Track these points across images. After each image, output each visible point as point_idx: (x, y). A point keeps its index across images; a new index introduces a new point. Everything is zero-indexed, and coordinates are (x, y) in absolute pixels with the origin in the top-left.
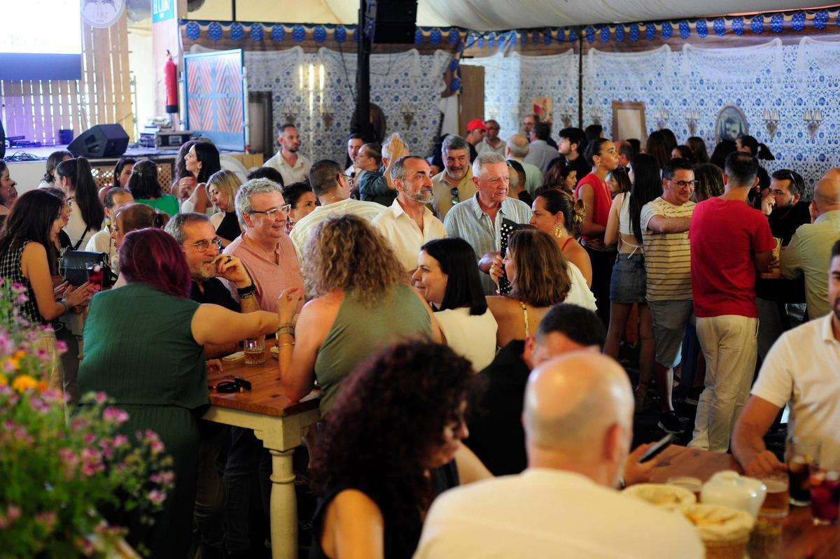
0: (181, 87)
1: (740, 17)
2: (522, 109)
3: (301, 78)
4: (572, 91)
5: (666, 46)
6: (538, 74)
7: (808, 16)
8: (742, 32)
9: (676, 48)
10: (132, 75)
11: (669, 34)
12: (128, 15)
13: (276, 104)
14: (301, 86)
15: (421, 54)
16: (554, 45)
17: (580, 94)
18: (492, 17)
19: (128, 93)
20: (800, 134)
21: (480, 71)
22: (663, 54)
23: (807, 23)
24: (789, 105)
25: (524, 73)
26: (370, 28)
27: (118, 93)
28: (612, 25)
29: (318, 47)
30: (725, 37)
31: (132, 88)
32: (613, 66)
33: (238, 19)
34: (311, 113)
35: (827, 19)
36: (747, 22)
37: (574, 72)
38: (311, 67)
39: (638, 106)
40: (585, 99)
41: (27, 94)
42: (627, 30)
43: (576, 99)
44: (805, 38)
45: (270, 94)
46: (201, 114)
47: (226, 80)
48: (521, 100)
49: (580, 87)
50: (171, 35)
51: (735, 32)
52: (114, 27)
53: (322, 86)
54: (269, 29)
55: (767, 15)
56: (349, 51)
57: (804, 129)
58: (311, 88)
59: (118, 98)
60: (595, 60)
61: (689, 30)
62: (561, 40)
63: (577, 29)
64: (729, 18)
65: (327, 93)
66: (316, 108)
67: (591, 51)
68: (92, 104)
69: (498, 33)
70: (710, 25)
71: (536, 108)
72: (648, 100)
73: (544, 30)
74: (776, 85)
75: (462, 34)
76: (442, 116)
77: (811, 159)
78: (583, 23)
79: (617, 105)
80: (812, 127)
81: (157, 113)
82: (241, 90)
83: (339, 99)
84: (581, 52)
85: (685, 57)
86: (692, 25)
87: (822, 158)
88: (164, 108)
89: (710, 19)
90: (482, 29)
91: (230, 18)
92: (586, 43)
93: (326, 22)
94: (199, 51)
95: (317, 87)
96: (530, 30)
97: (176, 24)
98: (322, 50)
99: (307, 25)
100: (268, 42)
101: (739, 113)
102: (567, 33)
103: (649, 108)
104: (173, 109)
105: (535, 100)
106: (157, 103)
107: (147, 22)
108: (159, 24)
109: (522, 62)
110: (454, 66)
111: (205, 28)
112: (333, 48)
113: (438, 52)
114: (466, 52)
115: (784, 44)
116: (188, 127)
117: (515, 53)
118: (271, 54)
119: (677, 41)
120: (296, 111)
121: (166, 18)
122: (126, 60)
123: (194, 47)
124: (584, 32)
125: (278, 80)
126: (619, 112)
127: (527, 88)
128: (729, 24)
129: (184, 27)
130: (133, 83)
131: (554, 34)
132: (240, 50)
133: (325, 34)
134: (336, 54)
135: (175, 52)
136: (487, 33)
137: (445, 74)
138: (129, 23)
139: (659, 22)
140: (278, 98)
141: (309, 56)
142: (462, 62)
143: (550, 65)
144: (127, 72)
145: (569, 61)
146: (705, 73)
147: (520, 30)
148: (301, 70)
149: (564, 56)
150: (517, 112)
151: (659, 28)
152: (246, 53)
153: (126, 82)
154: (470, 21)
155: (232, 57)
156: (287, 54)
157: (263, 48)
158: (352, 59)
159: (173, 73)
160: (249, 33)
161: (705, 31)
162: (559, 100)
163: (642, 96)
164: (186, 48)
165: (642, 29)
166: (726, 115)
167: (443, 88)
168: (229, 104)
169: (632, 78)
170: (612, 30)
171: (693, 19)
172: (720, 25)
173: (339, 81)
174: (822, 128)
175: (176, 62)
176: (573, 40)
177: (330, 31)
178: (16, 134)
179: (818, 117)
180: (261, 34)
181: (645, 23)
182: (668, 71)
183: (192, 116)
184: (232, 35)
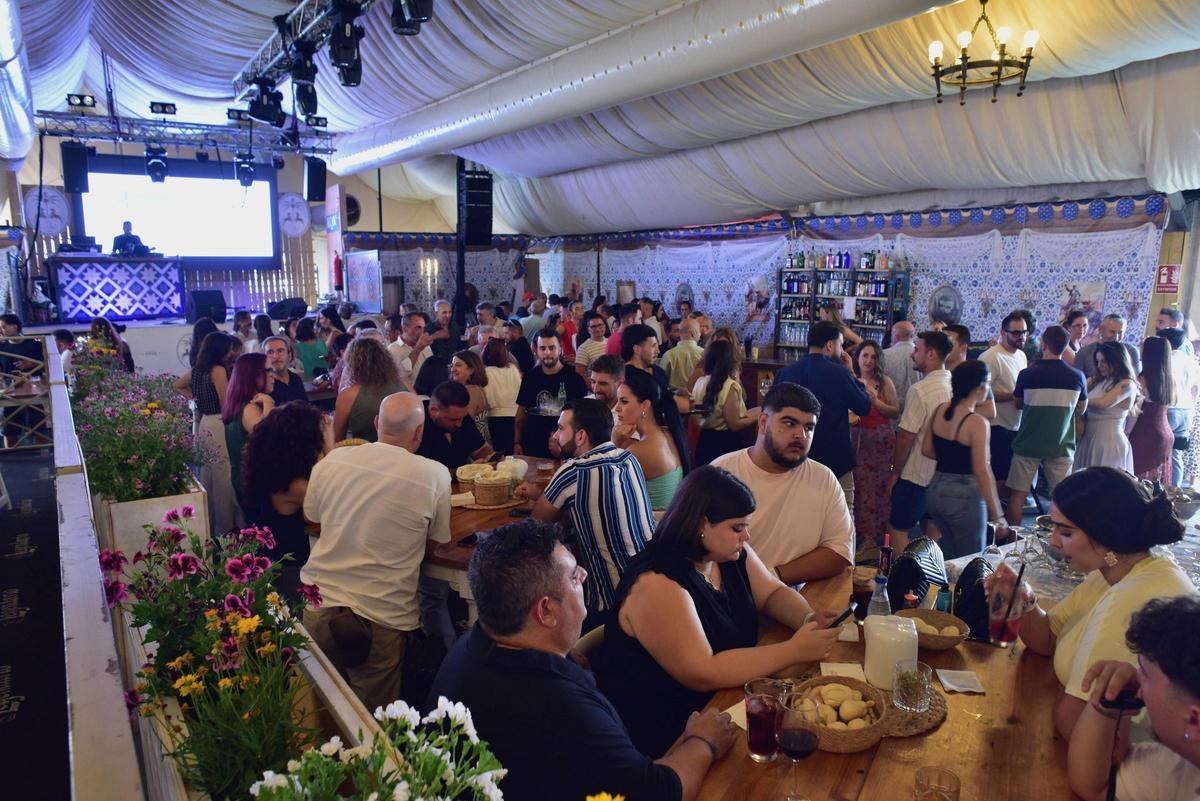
0: (344, 274)
1: (688, 229)
2: (565, 285)
3: (422, 267)
4: (594, 275)
5: (647, 246)
6: (574, 264)
7: (725, 229)
8: (689, 238)
9: (653, 248)
10: (315, 267)
11: (649, 239)
12: (313, 228)
13: (407, 284)
14: (422, 273)
15: (500, 251)
16: (584, 245)
17: (599, 276)
18: (543, 229)
19: (313, 278)
20: (722, 301)
21: (537, 262)
22: (645, 252)
23: (724, 233)
24: (716, 283)
25: (566, 263)
26: (463, 236)
27: (306, 279)
28: (616, 233)
29: (433, 248)
30: (680, 241)
31: (316, 275)
32: (617, 259)
33: (384, 230)
34: (429, 291)
35: (736, 230)
36: (692, 232)
37: (594, 262)
38: (429, 261)
39: (631, 283)
40: (601, 280)
41: (247, 280)
42: (625, 236)
43: (596, 279)
44: (724, 242)
45: (402, 278)
46: (357, 290)
47: (369, 270)
48: (565, 280)
49: (598, 272)
50: (338, 240)
51: (685, 238)
52: (303, 236)
53: (436, 273)
54: (401, 237)
55: (703, 228)
56: (453, 250)
57: (724, 297)
58: (429, 274)
59: (306, 282)
60: (607, 255)
61: (660, 237)
62: (587, 242)
63: (596, 235)
64: (682, 229)
65: (439, 277)
66: (433, 286)
67: (604, 250)
68: (289, 285)
69: (551, 238)
70: (671, 233)
71: (574, 285)
72: (637, 280)
73: (577, 236)
74: (709, 271)
75: (527, 239)
76: (515, 291)
77: (728, 315)
78: (600, 231)
79: (620, 283)
80: (729, 296)
81: (330, 289)
82: (378, 275)
83: (448, 280)
84: (599, 250)
85: (658, 253)
86: (661, 234)
87: (735, 315)
88: (333, 288)
89: (672, 230)
90: (540, 236)
91: (379, 230)
92: (602, 245)
93: (438, 232)
94: (355, 251)
95: (433, 273)
96: (570, 236)
97: (340, 235)
98: (435, 250)
99: (425, 234)
100: (400, 245)
101: (689, 287)
102: (590, 238)
103: (638, 285)
104: (339, 287)
105: (572, 281)
106: (330, 284)
107: (324, 233)
108: (331, 234)
109: (565, 257)
110: (521, 259)
111: (359, 237)
112: (443, 249)
113: (511, 250)
114: (528, 251)
115: (713, 245)
116: (349, 299)
117: (560, 251)
118: (403, 253)
119: (653, 243)
120: (419, 288)
121: (334, 230)
122: (311, 257)
123: (352, 249)
124: (600, 238)
125: (407, 269)
126: (621, 287)
127: (569, 272)
128: (681, 233)
129: (345, 236)
130: (317, 272)
131: (583, 238)
132: (376, 251)
133: (437, 240)
134: (445, 252)
135: (340, 252)
136: (544, 238)
137: (516, 265)
138: (313, 233)
139: (643, 231)
140: (408, 281)
141: (427, 253)
142: (526, 256)
143: (581, 258)
144: (312, 265)
145: (592, 255)
146: (669, 263)
147: (563, 236)
148: (422, 263)
149: (589, 252)
150: (562, 287)
151: (643, 235)
152: (381, 252)
153: (311, 272)
154: (530, 230)
155: (373, 255)
156: (413, 252)
157: (397, 248)
158: (454, 254)
159: (339, 265)
160: (388, 239)
161: (669, 237)
162: (587, 280)
163: (634, 277)
164: (347, 249)
165: (633, 235)
166: (682, 289)
167: (515, 273)
168: (371, 284)
169: (628, 266)
170: (616, 236)
171: (662, 230)
172: (676, 234)
173: (447, 269)
174: (734, 297)
175: (341, 258)
176: (594, 243)
177: (441, 238)
178: (240, 305)
179: (732, 290)
180: (396, 241)
181: (635, 232)
182: (648, 261)
183: (350, 292)
184: (375, 241)
